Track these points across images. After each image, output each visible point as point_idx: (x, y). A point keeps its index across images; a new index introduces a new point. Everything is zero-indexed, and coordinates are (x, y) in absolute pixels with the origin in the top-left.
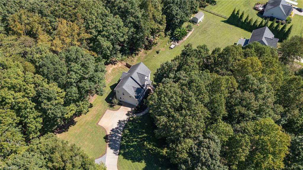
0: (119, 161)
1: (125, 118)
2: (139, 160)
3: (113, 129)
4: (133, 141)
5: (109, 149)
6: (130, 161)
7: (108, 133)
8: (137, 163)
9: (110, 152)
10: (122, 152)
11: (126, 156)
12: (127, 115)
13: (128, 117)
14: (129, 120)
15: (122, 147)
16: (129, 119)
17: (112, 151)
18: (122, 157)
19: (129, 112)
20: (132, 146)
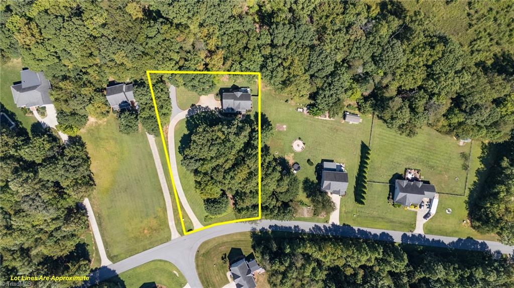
0: (183, 119)
1: (212, 108)
2: (188, 130)
3: (200, 106)
4: (198, 121)
5: (187, 110)
6: (186, 125)
7: (197, 105)
8: (186, 129)
9: (186, 112)
10: (189, 119)
11: (188, 122)
12: (216, 108)
13: (214, 109)
14: (211, 112)
15: (192, 117)
16: (213, 111)
17: (187, 113)
18: (186, 120)
19: (218, 108)
20: (195, 122)
